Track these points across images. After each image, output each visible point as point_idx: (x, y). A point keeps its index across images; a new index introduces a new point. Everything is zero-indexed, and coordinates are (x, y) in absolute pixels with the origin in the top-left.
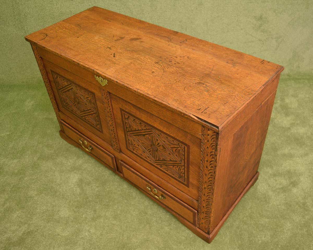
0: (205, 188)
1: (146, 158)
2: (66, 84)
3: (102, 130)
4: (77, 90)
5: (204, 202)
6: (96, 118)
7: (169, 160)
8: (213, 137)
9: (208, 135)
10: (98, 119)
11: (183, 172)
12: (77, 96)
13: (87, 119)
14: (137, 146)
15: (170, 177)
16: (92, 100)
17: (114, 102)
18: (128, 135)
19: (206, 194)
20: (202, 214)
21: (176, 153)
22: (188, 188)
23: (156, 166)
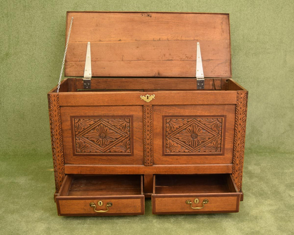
0: (238, 145)
1: (184, 152)
2: (92, 122)
3: (133, 152)
4: (107, 123)
5: (237, 159)
6: (128, 142)
7: (208, 139)
8: (244, 98)
9: (241, 98)
10: (129, 143)
11: (220, 143)
12: (105, 130)
13: (112, 150)
14: (176, 145)
15: (207, 157)
16: (127, 124)
17: (157, 113)
18: (166, 140)
19: (239, 150)
20: (236, 172)
21: (215, 129)
22: (224, 156)
23: (195, 153)
